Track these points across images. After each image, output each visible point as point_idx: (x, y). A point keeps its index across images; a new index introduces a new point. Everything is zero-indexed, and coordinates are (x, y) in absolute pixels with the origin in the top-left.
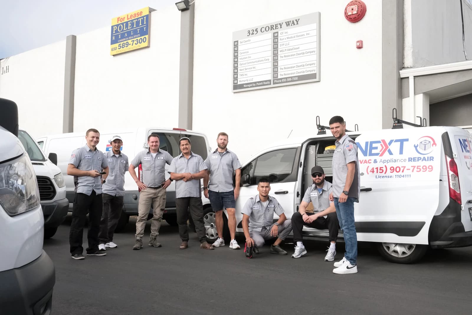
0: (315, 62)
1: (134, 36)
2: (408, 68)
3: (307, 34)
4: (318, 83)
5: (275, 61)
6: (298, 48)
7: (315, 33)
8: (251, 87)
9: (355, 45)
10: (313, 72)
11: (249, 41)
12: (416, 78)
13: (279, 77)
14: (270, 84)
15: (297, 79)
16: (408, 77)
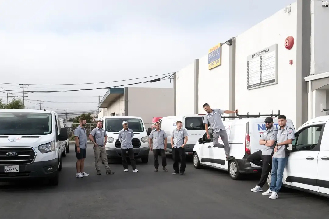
0: (274, 73)
1: (216, 59)
2: (312, 75)
3: (272, 57)
4: (276, 85)
5: (261, 72)
6: (268, 65)
7: (274, 56)
8: (253, 87)
9: (288, 62)
10: (274, 79)
11: (252, 61)
12: (313, 82)
13: (263, 81)
14: (259, 85)
15: (268, 82)
16: (308, 81)
